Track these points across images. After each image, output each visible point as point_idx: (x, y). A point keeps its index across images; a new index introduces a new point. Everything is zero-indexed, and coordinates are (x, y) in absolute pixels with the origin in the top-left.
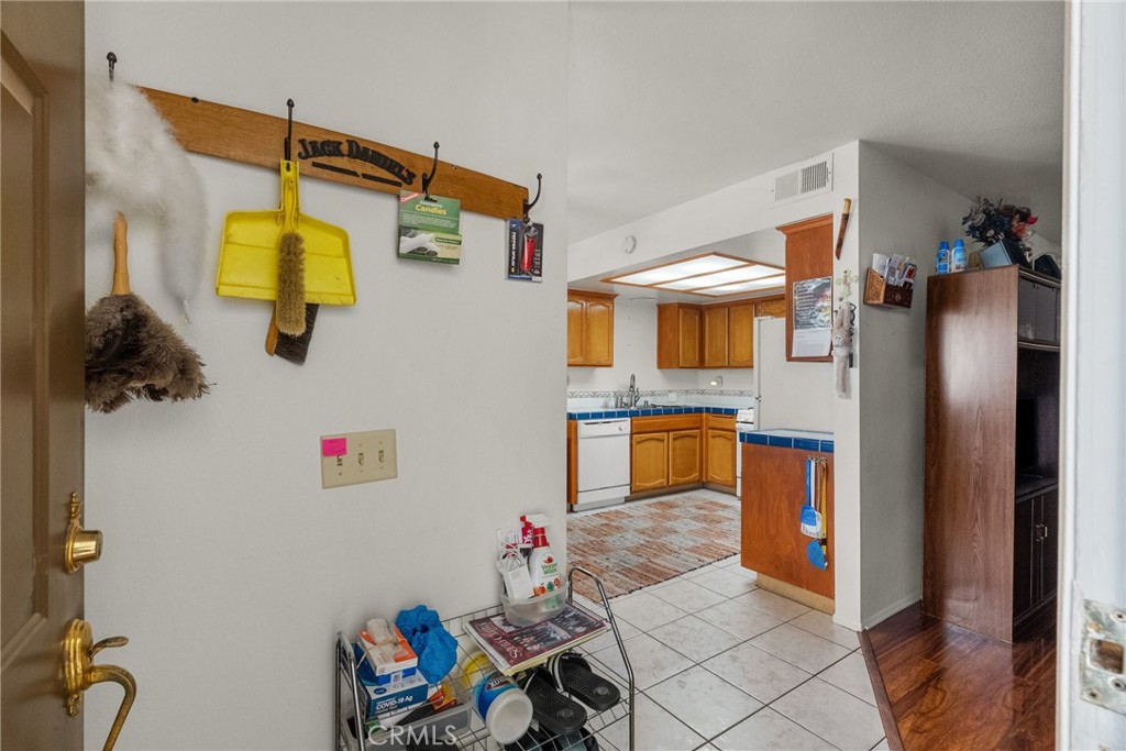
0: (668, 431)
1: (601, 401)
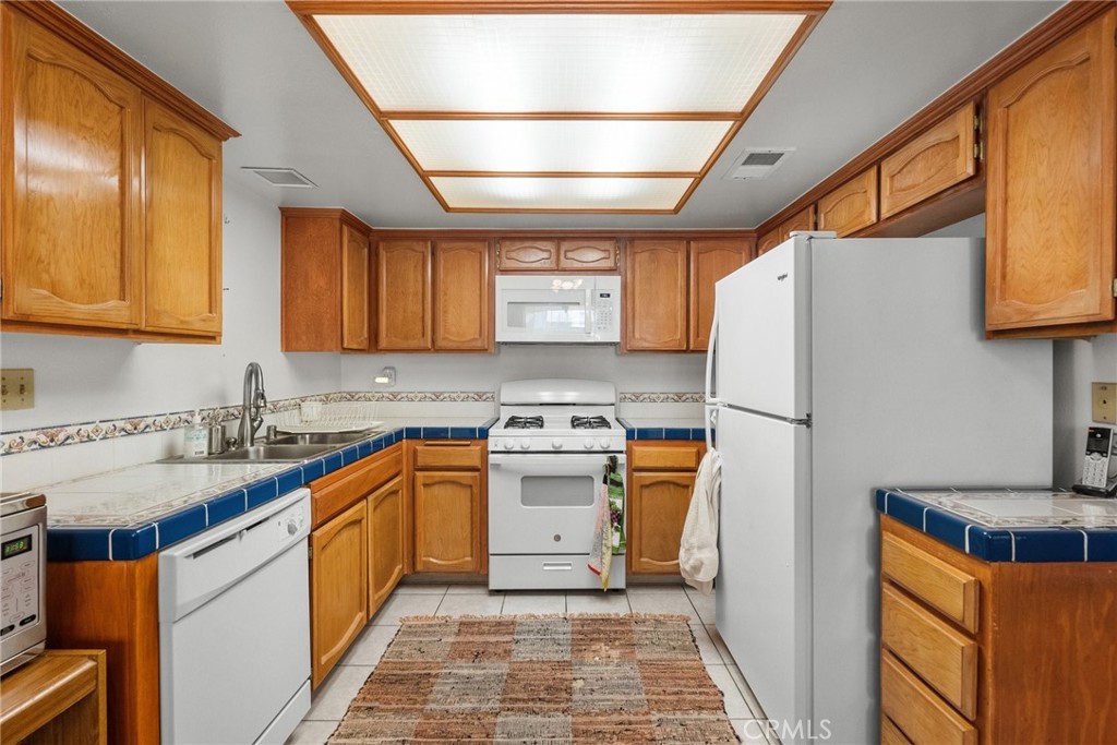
0: (366, 496)
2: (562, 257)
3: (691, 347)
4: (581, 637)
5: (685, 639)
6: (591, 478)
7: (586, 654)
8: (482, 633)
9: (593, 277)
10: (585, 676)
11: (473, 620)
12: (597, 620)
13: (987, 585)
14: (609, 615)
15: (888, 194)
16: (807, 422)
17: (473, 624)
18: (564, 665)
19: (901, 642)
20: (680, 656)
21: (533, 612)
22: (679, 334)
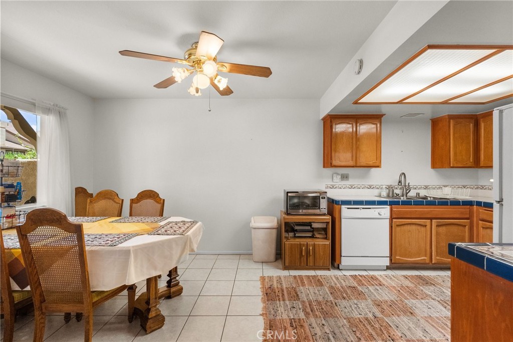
0: (431, 219)
1: (376, 192)
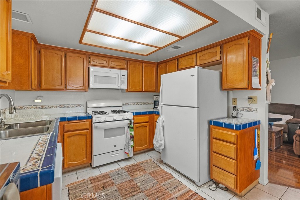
2: (110, 63)
3: (143, 91)
4: (130, 172)
5: (154, 164)
6: (124, 127)
7: (135, 176)
8: (100, 181)
9: (120, 70)
10: (139, 182)
11: (94, 178)
12: (131, 166)
13: (238, 135)
14: (133, 164)
15: (199, 60)
16: (198, 107)
17: (95, 179)
18: (131, 181)
19: (218, 150)
20: (157, 169)
21: (111, 170)
22: (141, 87)
